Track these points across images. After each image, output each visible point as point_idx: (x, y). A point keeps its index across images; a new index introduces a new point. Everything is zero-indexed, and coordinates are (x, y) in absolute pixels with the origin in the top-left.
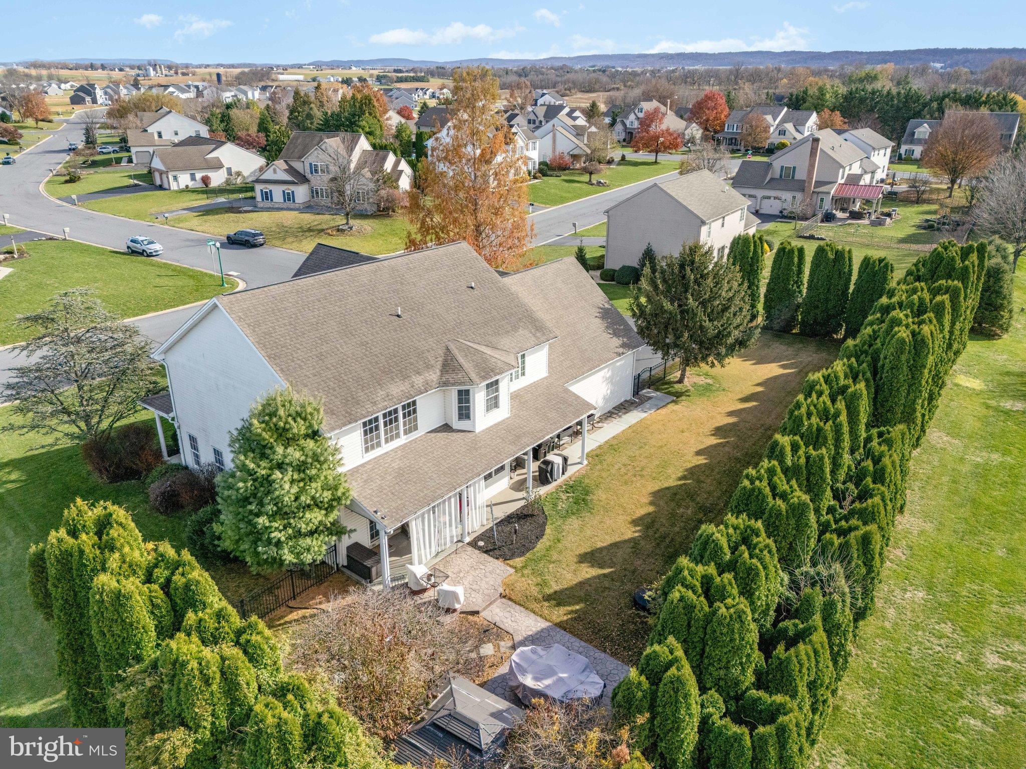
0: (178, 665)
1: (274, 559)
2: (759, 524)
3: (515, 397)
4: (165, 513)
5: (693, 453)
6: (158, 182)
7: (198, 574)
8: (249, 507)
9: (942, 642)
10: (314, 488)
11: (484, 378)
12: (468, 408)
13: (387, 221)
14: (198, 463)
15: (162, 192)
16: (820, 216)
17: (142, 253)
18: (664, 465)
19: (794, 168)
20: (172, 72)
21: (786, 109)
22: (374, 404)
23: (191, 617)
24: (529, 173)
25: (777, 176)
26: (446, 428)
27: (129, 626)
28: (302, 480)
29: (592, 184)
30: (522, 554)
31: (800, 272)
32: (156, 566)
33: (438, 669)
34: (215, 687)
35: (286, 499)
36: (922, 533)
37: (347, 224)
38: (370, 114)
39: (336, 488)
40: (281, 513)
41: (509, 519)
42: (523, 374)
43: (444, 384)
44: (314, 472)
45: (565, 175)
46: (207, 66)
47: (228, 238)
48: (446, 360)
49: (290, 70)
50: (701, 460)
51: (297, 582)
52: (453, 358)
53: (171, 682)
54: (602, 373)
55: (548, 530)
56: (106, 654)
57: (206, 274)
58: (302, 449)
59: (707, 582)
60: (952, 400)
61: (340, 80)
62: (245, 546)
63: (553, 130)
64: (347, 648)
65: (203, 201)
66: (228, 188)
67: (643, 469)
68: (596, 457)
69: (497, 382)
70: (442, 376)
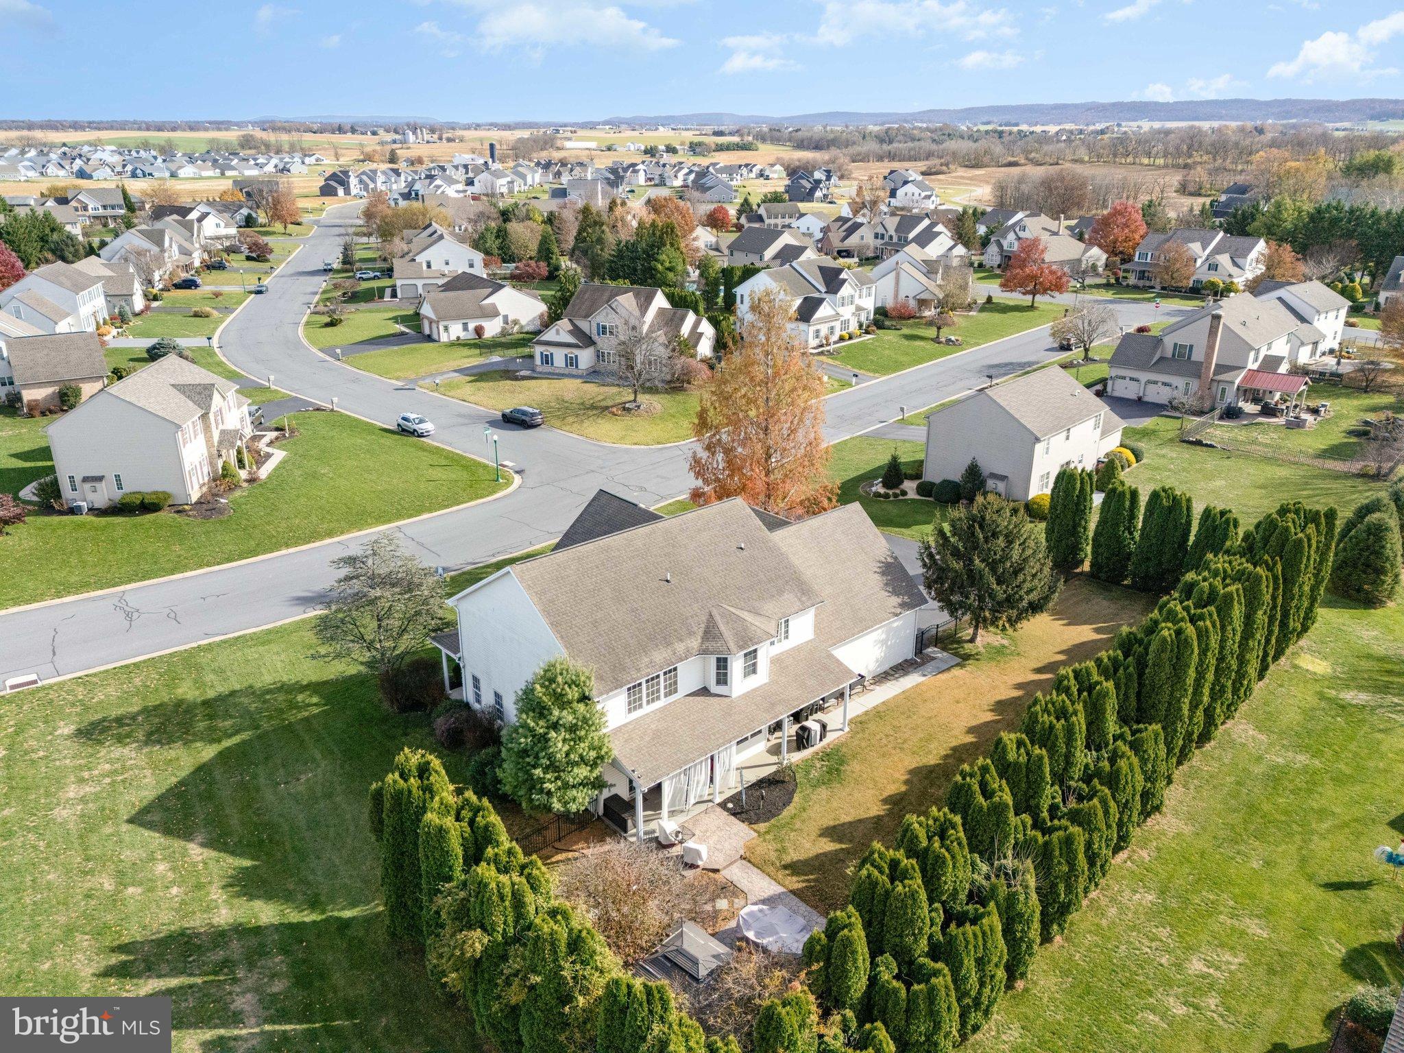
0: (482, 885)
1: (545, 806)
2: (958, 819)
3: (776, 661)
4: (448, 748)
5: (965, 730)
6: (427, 332)
7: (494, 818)
8: (528, 760)
9: (1154, 944)
10: (583, 747)
11: (741, 648)
12: (726, 674)
13: (680, 397)
14: (478, 701)
15: (431, 344)
16: (1217, 412)
17: (413, 433)
18: (929, 739)
19: (1191, 347)
20: (436, 136)
21: (1221, 234)
22: (639, 670)
23: (490, 851)
24: (861, 326)
25: (1169, 354)
26: (704, 692)
27: (446, 854)
28: (572, 739)
29: (939, 343)
30: (767, 820)
31: (1132, 517)
32: (462, 808)
33: (676, 916)
34: (507, 903)
35: (558, 756)
36: (1179, 835)
37: (635, 401)
38: (672, 245)
39: (600, 748)
40: (553, 767)
41: (760, 784)
42: (787, 637)
43: (704, 652)
44: (583, 733)
45: (908, 326)
46: (478, 127)
47: (504, 415)
48: (707, 627)
49: (581, 133)
50: (970, 739)
51: (563, 826)
52: (715, 625)
53: (477, 897)
54: (875, 634)
55: (796, 798)
56: (428, 873)
57: (479, 463)
58: (574, 712)
59: (894, 864)
60: (1281, 686)
61: (643, 148)
62: (521, 793)
63: (896, 269)
64: (601, 888)
65: (474, 360)
66: (503, 340)
67: (905, 741)
68: (859, 724)
69: (755, 651)
70: (702, 643)
